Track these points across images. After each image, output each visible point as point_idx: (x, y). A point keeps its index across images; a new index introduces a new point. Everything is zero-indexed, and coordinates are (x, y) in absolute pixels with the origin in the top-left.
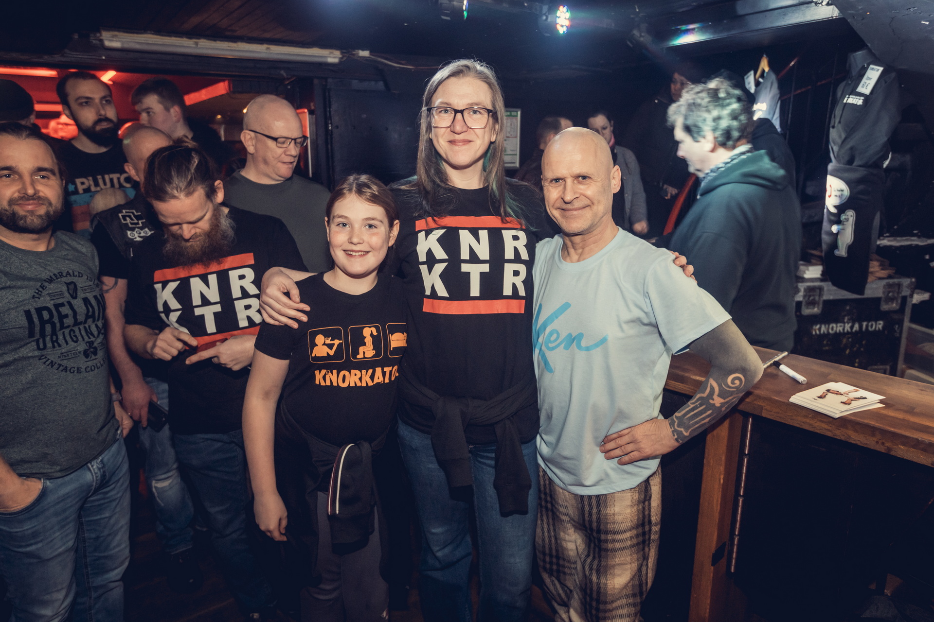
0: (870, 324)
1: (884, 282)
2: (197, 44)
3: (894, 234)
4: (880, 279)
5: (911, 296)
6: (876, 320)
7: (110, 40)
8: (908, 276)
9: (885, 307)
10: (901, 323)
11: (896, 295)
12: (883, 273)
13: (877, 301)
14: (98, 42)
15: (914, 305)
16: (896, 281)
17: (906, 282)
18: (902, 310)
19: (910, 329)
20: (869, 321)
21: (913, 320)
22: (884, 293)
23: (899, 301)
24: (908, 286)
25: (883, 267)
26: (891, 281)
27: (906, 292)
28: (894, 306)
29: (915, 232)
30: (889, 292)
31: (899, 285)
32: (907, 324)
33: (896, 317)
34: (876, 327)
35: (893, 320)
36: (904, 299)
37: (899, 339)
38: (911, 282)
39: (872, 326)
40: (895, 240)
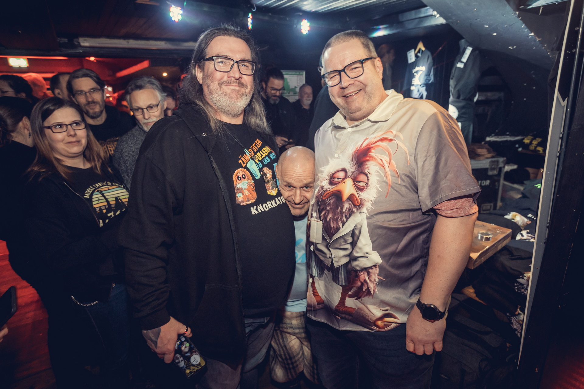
0: (483, 182)
1: (490, 160)
2: (128, 42)
3: (497, 135)
4: (488, 158)
5: (504, 167)
6: (486, 180)
7: (84, 43)
8: (503, 156)
9: (490, 173)
10: (499, 181)
11: (496, 166)
12: (489, 155)
13: (486, 170)
14: (78, 44)
15: (507, 172)
16: (496, 159)
17: (501, 160)
18: (499, 174)
19: (504, 185)
20: (482, 180)
21: (505, 179)
22: (490, 165)
23: (498, 170)
24: (503, 162)
25: (489, 152)
26: (493, 159)
27: (501, 165)
28: (495, 172)
29: (508, 133)
30: (492, 165)
31: (498, 162)
32: (502, 181)
33: (496, 178)
34: (486, 183)
35: (494, 180)
36: (500, 169)
37: (498, 190)
38: (504, 160)
39: (483, 183)
40: (498, 138)
